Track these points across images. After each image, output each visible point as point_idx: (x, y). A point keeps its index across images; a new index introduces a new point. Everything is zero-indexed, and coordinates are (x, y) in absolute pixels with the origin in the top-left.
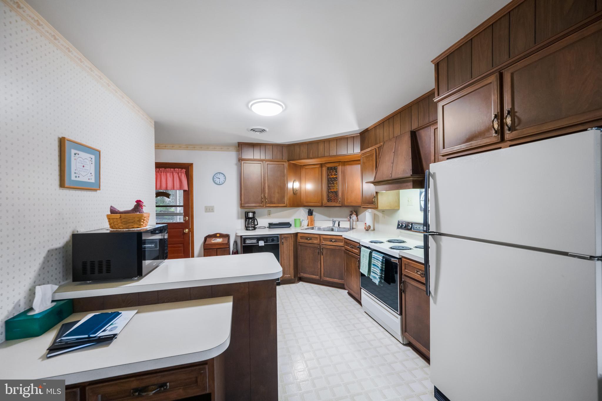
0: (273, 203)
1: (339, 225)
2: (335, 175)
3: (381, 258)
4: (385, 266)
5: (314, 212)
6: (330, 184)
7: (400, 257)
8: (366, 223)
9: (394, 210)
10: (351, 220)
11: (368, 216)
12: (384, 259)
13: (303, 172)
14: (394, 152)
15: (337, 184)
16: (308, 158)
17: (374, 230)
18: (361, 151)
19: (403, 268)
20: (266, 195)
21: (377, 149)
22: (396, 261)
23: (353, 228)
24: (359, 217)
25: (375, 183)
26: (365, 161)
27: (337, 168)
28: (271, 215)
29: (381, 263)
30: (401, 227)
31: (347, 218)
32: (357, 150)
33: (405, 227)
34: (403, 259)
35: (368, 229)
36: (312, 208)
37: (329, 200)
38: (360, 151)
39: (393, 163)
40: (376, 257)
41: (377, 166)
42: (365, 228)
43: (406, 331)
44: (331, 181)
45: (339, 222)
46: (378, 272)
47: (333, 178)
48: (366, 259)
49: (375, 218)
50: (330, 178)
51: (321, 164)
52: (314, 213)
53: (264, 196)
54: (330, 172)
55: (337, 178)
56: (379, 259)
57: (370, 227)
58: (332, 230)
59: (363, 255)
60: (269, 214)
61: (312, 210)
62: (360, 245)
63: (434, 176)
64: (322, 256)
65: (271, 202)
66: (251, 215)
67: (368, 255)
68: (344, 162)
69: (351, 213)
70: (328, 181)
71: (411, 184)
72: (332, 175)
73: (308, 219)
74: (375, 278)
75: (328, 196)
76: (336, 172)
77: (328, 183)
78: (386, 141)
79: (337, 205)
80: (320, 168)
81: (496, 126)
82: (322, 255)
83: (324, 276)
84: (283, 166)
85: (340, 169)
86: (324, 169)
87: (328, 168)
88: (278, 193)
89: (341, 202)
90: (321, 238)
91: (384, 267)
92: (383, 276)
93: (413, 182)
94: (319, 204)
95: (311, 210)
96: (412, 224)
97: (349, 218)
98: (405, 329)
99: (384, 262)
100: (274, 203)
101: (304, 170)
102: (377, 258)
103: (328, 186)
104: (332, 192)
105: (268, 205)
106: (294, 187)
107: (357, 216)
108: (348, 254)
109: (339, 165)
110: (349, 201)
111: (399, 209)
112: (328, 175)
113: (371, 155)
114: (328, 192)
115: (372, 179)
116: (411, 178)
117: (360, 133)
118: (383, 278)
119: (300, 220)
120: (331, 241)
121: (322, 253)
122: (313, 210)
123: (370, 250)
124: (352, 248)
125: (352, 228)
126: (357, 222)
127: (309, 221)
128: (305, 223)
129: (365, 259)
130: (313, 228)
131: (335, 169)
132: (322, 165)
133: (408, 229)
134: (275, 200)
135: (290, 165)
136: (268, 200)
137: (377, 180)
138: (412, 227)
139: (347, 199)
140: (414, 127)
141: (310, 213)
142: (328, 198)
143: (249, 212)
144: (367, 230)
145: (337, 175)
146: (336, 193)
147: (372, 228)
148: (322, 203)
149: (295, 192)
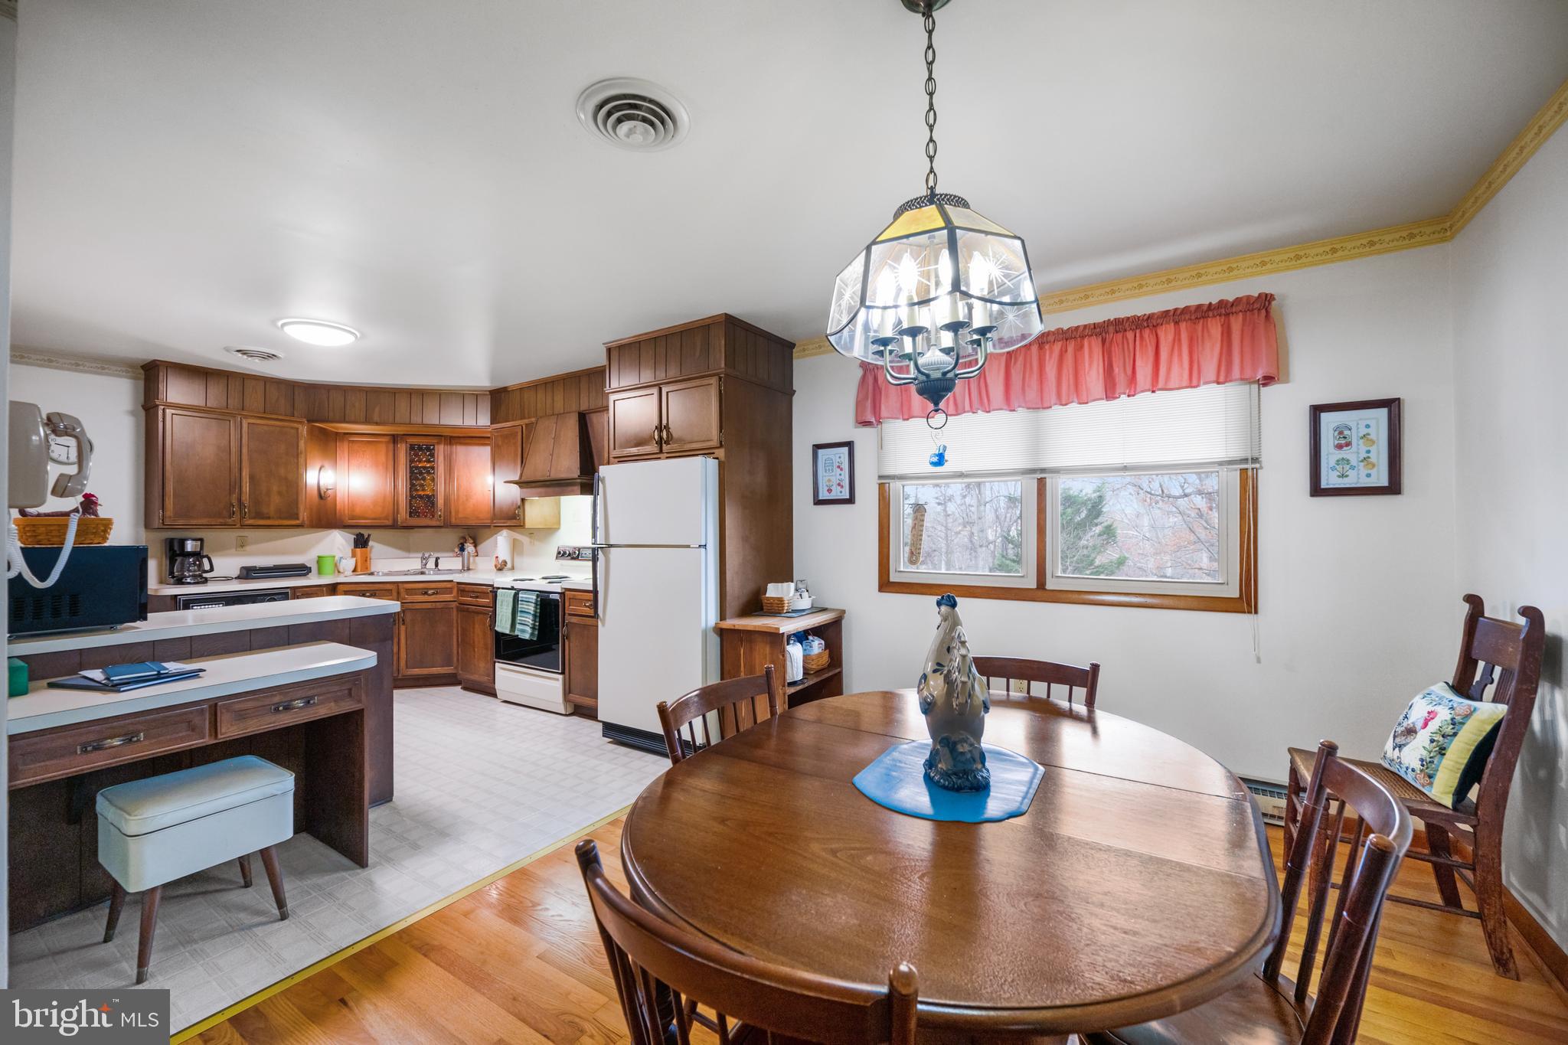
0: (263, 518)
1: (437, 565)
2: (428, 461)
3: (535, 597)
4: (540, 609)
5: (372, 540)
6: (417, 479)
7: (563, 591)
8: (497, 557)
9: (549, 530)
10: (466, 553)
11: (501, 543)
12: (539, 599)
13: (343, 449)
14: (554, 439)
15: (433, 480)
16: (367, 421)
17: (513, 568)
18: (491, 424)
19: (567, 604)
20: (246, 498)
21: (524, 426)
22: (557, 597)
23: (469, 569)
24: (479, 548)
25: (522, 483)
26: (500, 443)
27: (434, 449)
28: (248, 548)
29: (533, 605)
30: (563, 555)
31: (454, 551)
32: (484, 420)
33: (569, 555)
34: (567, 593)
35: (501, 567)
36: (365, 532)
37: (413, 513)
38: (489, 424)
39: (552, 455)
40: (526, 598)
41: (525, 456)
42: (496, 566)
43: (570, 692)
44: (418, 475)
45: (437, 559)
46: (529, 620)
47: (424, 468)
48: (508, 606)
49: (515, 547)
50: (417, 468)
51: (393, 435)
52: (371, 543)
53: (240, 500)
54: (416, 455)
55: (433, 468)
56: (530, 600)
57: (505, 563)
58: (422, 573)
59: (502, 602)
60: (242, 546)
61: (366, 537)
62: (494, 588)
63: (603, 481)
64: (403, 628)
65: (259, 515)
66: (190, 546)
67: (511, 600)
68: (451, 437)
69: (462, 541)
70: (412, 472)
71: (578, 488)
72: (420, 462)
73: (354, 555)
74: (523, 631)
75: (410, 504)
76: (432, 455)
77: (410, 477)
78: (541, 417)
79: (434, 523)
80: (391, 446)
81: (656, 437)
82: (404, 624)
83: (407, 668)
84: (293, 431)
85: (440, 450)
86: (402, 449)
87: (412, 447)
88: (280, 493)
89: (442, 518)
90: (402, 590)
91: (538, 611)
92: (537, 624)
93: (581, 487)
94: (389, 522)
95: (362, 535)
96: (579, 551)
97: (457, 550)
98: (567, 691)
99: (539, 603)
100: (269, 518)
101: (346, 445)
102: (527, 600)
103: (412, 485)
104: (421, 497)
105: (251, 522)
106: (321, 483)
107: (475, 546)
108: (467, 610)
109: (438, 443)
110: (460, 515)
111: (559, 528)
112: (412, 461)
113: (513, 435)
114: (411, 496)
115: (516, 478)
116: (579, 481)
117: (490, 391)
118: (537, 627)
119: (334, 557)
120: (426, 593)
121: (403, 620)
122: (369, 535)
123: (514, 591)
124: (477, 597)
125: (467, 568)
126: (477, 558)
127: (359, 561)
128: (349, 564)
129: (505, 608)
130: (372, 574)
131: (430, 450)
132: (395, 439)
133: (573, 558)
134: (271, 510)
135: (311, 432)
136: (249, 511)
137: (524, 479)
138: (579, 554)
139: (457, 512)
140: (584, 407)
141: (361, 542)
142: (411, 508)
143: (187, 539)
144: (500, 569)
145: (433, 461)
146: (430, 500)
147: (509, 565)
148: (395, 520)
149: (322, 493)
